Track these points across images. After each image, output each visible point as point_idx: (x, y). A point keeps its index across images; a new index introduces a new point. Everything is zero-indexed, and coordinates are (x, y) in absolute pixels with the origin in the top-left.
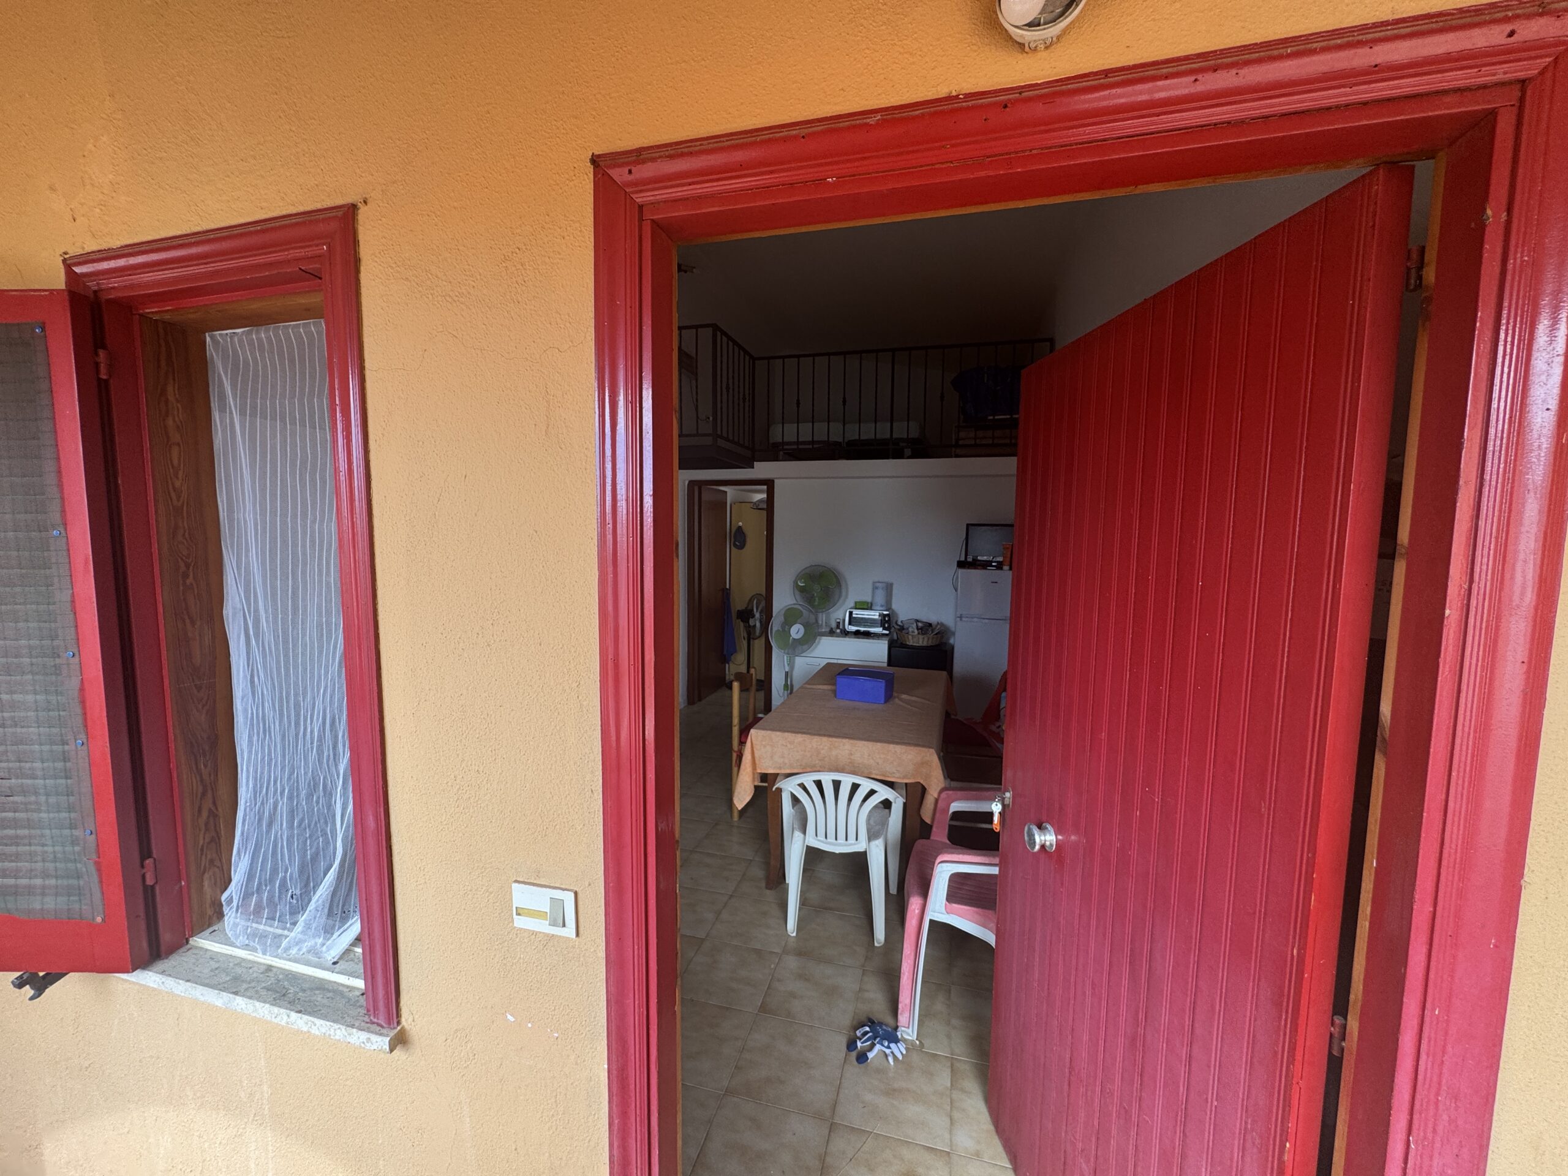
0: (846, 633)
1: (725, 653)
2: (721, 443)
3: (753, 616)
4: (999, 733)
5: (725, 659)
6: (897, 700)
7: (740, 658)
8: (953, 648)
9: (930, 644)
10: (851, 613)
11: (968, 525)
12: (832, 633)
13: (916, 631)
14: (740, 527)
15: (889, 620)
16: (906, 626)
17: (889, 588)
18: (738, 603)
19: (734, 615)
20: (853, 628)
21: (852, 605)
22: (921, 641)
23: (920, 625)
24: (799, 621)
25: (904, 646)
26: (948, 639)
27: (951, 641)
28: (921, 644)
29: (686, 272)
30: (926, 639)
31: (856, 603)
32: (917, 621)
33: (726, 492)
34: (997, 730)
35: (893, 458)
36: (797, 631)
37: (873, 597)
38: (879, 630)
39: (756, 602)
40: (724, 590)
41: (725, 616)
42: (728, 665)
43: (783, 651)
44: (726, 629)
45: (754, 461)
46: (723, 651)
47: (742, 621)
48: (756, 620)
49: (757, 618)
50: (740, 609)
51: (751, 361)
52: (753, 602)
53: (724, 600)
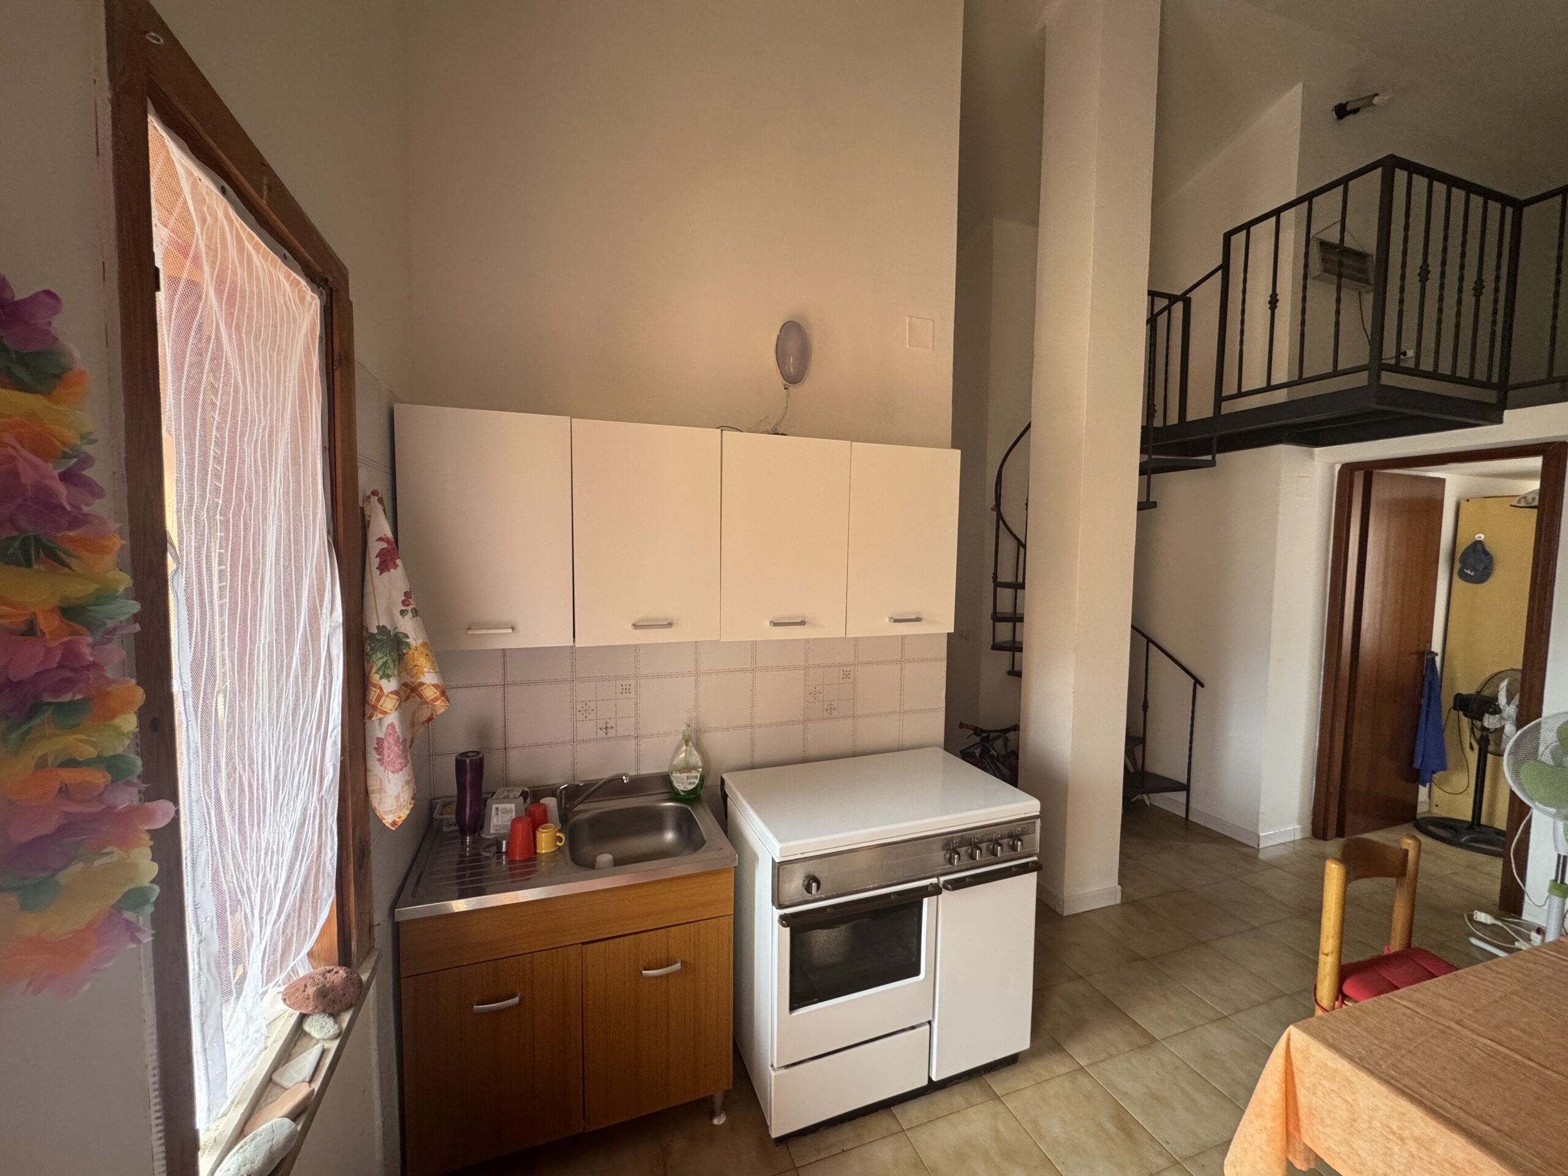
1: (1417, 765)
2: (1391, 378)
3: (1497, 711)
5: (1417, 777)
14: (1478, 542)
19: (1447, 701)
29: (1356, 111)
33: (1442, 482)
39: (1504, 685)
40: (1425, 656)
41: (1424, 702)
42: (1423, 791)
43: (1553, 810)
44: (1422, 723)
45: (1506, 409)
46: (1412, 761)
47: (1466, 715)
48: (1502, 718)
49: (1505, 714)
50: (1464, 692)
51: (1509, 211)
52: (1498, 686)
53: (1423, 671)
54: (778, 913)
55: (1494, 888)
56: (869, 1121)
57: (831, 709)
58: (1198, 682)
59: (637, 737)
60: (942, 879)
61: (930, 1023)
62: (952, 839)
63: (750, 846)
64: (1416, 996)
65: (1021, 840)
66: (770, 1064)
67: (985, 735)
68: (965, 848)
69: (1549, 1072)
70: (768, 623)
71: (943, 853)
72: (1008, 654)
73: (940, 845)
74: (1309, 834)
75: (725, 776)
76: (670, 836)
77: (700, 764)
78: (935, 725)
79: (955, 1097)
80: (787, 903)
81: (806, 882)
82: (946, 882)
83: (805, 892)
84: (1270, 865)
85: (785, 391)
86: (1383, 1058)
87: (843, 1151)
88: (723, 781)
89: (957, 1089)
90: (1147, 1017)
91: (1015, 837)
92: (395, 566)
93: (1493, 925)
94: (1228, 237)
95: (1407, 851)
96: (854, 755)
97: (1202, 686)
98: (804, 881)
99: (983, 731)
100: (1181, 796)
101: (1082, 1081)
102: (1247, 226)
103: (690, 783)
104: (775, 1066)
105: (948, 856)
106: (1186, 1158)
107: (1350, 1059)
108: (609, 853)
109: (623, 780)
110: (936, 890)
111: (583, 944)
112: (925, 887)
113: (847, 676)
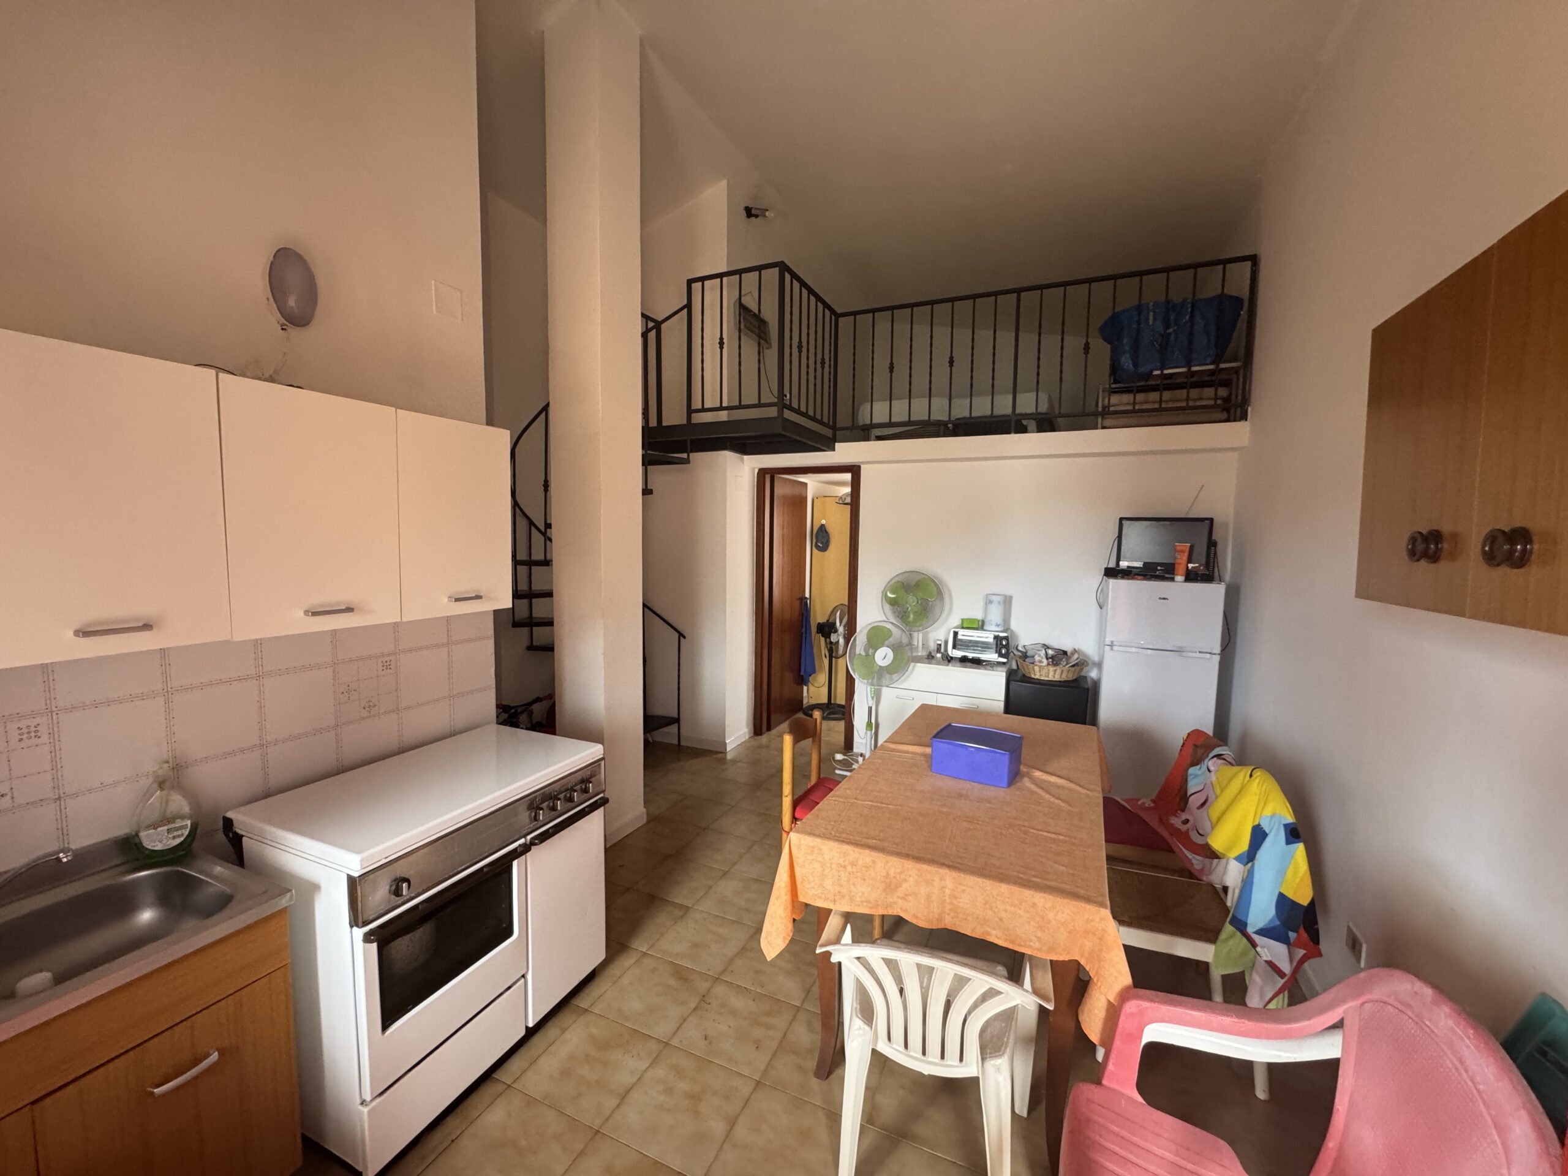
0: (949, 660)
1: (802, 673)
2: (787, 414)
3: (836, 631)
5: (802, 680)
6: (1027, 782)
7: (822, 678)
8: (1096, 685)
9: (1064, 677)
10: (956, 634)
11: (1121, 519)
12: (930, 658)
13: (1045, 662)
14: (823, 526)
15: (1008, 644)
16: (1029, 654)
17: (1007, 601)
18: (819, 616)
19: (814, 629)
20: (958, 654)
21: (957, 622)
22: (1053, 674)
23: (1050, 652)
24: (886, 643)
25: (1026, 679)
26: (1089, 671)
27: (1094, 674)
28: (1051, 678)
29: (756, 216)
30: (1058, 672)
31: (963, 620)
32: (1046, 647)
33: (806, 484)
35: (1016, 433)
36: (883, 656)
37: (986, 611)
38: (993, 656)
39: (838, 614)
40: (803, 599)
41: (804, 630)
42: (805, 688)
43: (866, 681)
44: (804, 645)
45: (835, 442)
46: (800, 671)
47: (823, 636)
48: (838, 635)
49: (839, 632)
50: (821, 622)
51: (833, 317)
52: (836, 614)
53: (803, 607)
54: (359, 933)
55: (841, 739)
56: (473, 1099)
57: (369, 707)
58: (681, 635)
59: (59, 798)
60: (529, 837)
61: (523, 976)
62: (535, 798)
63: (298, 877)
64: (838, 793)
65: (591, 782)
66: (358, 1101)
67: (513, 711)
68: (547, 803)
69: (890, 806)
70: (302, 614)
71: (527, 813)
72: (526, 630)
73: (525, 806)
74: (752, 734)
75: (229, 815)
76: (146, 916)
77: (187, 809)
78: (488, 702)
79: (551, 1031)
80: (371, 918)
81: (394, 887)
82: (532, 838)
83: (393, 896)
84: (734, 761)
85: (283, 332)
86: (832, 829)
87: (452, 1141)
88: (228, 823)
89: (550, 1024)
90: (680, 896)
91: (586, 781)
93: (844, 759)
94: (690, 282)
95: (816, 719)
96: (401, 751)
97: (684, 637)
98: (391, 886)
99: (510, 708)
100: (673, 729)
101: (648, 962)
102: (702, 279)
103: (174, 838)
104: (368, 1098)
105: (533, 814)
106: (723, 972)
107: (819, 836)
108: (48, 971)
109: (59, 860)
110: (526, 849)
111: (33, 1103)
112: (515, 850)
113: (388, 667)
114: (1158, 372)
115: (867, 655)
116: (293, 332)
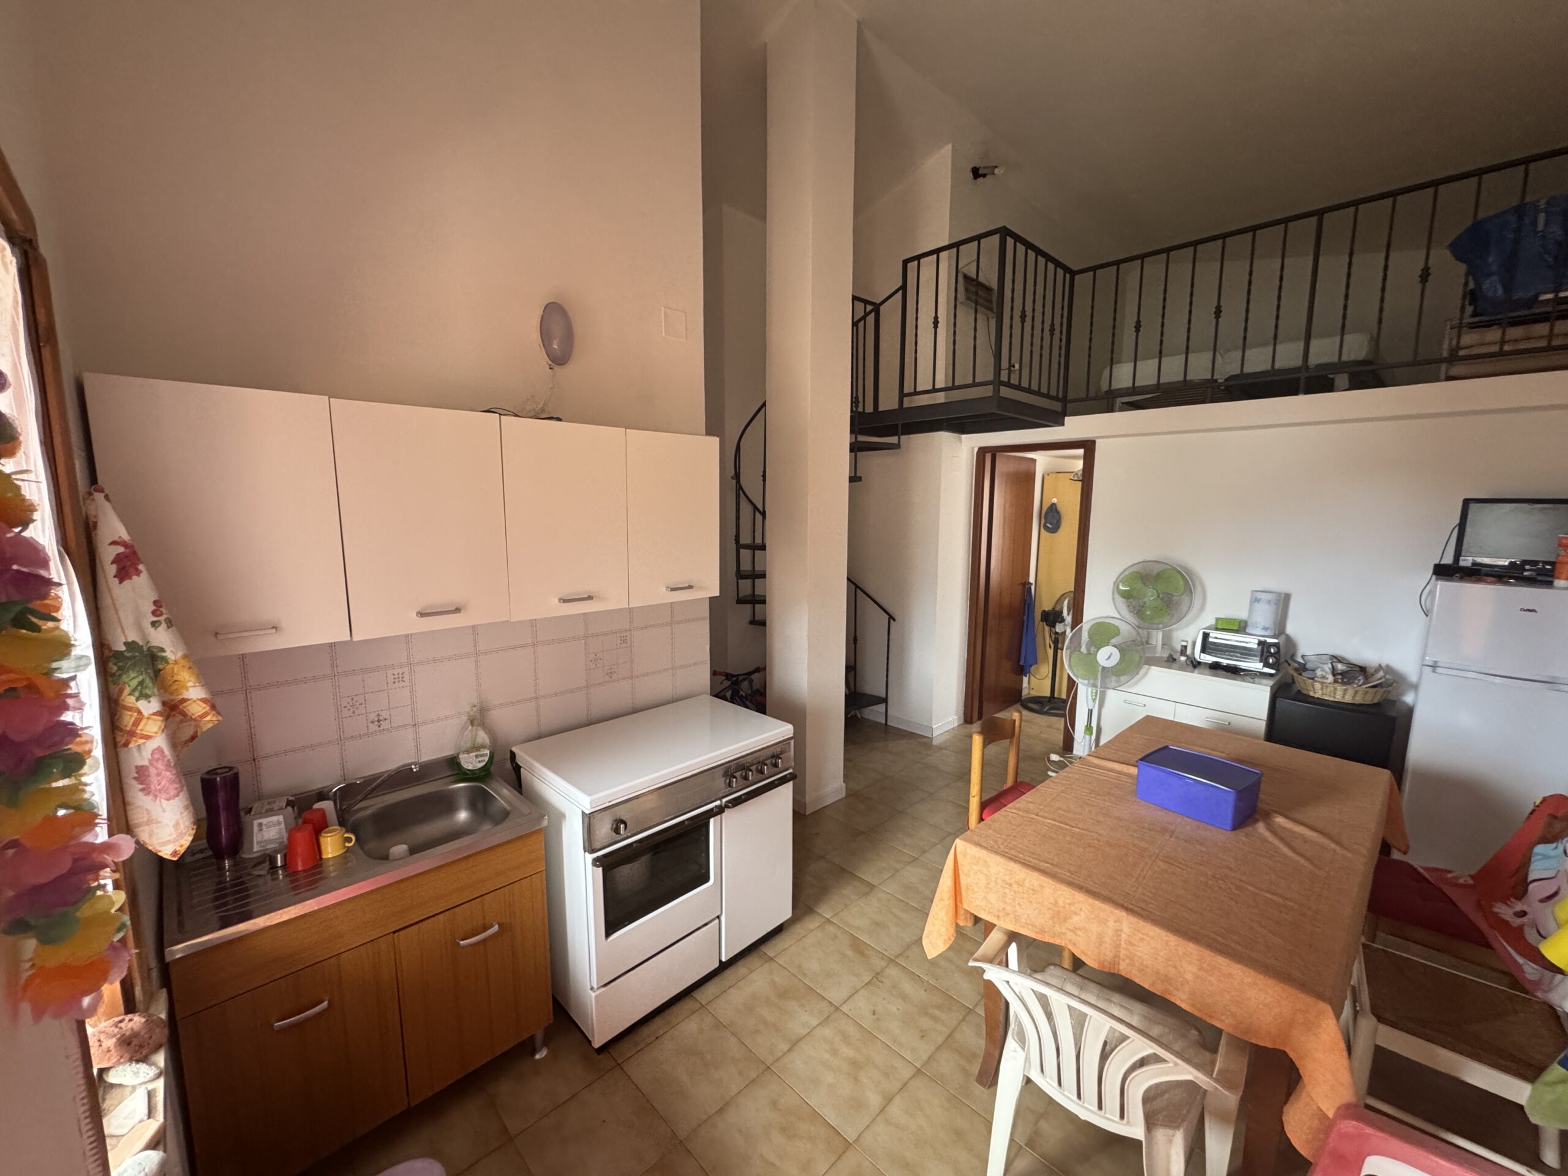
0: (1195, 665)
1: (1022, 663)
2: (1005, 392)
3: (1063, 620)
4: (1521, 928)
5: (1022, 670)
6: (1261, 827)
7: (1045, 670)
8: (1409, 712)
9: (1359, 700)
10: (1206, 636)
11: (1467, 503)
12: (1170, 661)
13: (1331, 678)
14: (1053, 505)
15: (1278, 652)
16: (1309, 666)
17: (1283, 602)
18: (1045, 603)
19: (1038, 616)
20: (1209, 659)
21: (1212, 622)
22: (1342, 694)
23: (1340, 667)
24: (1113, 641)
25: (1302, 697)
26: (1402, 694)
27: (1409, 698)
28: (1338, 697)
29: (984, 176)
30: (1350, 692)
31: (1217, 619)
32: (1336, 659)
33: (1034, 461)
34: (1518, 921)
35: (1307, 392)
36: (1107, 656)
37: (1251, 611)
38: (1256, 665)
39: (1066, 602)
40: (1026, 585)
41: (1025, 618)
42: (1025, 679)
43: (1086, 682)
44: (1025, 633)
45: (1065, 415)
46: (1019, 661)
47: (1047, 625)
48: (1065, 625)
49: (1066, 622)
50: (1047, 609)
51: (1068, 276)
52: (1063, 603)
53: (1025, 597)
54: (590, 857)
55: (1060, 738)
56: (675, 1009)
57: (611, 673)
58: (891, 618)
59: (415, 725)
60: (724, 800)
61: (718, 917)
62: (730, 767)
63: (551, 805)
64: (1018, 805)
65: (780, 758)
66: (589, 987)
67: (734, 679)
68: (740, 772)
69: (1074, 829)
70: (557, 601)
71: (723, 779)
72: (749, 606)
73: (721, 773)
74: (962, 721)
75: (514, 749)
76: (463, 815)
77: (487, 741)
78: (703, 676)
79: (741, 969)
80: (598, 847)
81: (614, 826)
82: (727, 802)
83: (614, 833)
84: (940, 748)
85: (550, 371)
86: (1002, 844)
87: (657, 1038)
88: (513, 755)
89: (741, 963)
90: (868, 873)
91: (776, 756)
92: (138, 573)
93: (1060, 761)
94: (906, 263)
95: (1015, 720)
96: (635, 711)
97: (894, 620)
98: (613, 825)
99: (733, 676)
100: (881, 708)
101: (831, 929)
102: (918, 258)
103: (479, 762)
104: (595, 987)
105: (728, 781)
106: (898, 956)
107: (986, 848)
108: (406, 844)
109: (412, 769)
110: (720, 810)
111: (394, 932)
112: (712, 810)
113: (624, 641)
114: (1550, 296)
115: (1089, 653)
116: (557, 369)
